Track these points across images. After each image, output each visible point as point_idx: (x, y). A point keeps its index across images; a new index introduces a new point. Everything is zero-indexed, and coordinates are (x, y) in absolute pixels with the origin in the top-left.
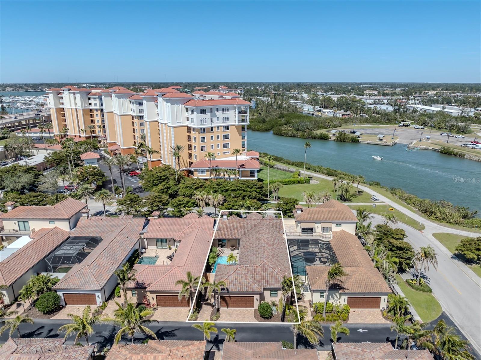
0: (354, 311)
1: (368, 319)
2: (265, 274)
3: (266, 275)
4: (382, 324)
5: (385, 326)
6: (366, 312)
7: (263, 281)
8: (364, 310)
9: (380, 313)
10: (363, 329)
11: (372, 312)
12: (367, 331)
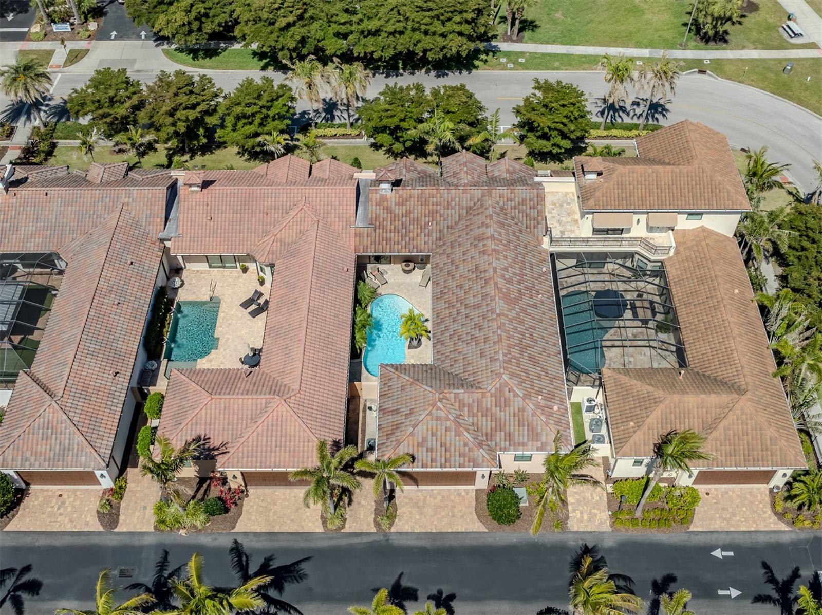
0: (707, 494)
1: (738, 518)
2: (503, 413)
3: (507, 418)
4: (767, 532)
5: (773, 539)
6: (734, 496)
7: (498, 433)
8: (729, 489)
9: (768, 499)
10: (725, 548)
11: (748, 496)
12: (731, 554)
